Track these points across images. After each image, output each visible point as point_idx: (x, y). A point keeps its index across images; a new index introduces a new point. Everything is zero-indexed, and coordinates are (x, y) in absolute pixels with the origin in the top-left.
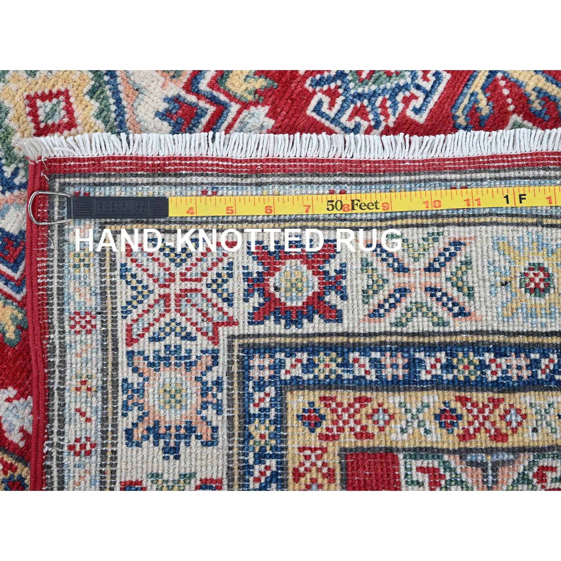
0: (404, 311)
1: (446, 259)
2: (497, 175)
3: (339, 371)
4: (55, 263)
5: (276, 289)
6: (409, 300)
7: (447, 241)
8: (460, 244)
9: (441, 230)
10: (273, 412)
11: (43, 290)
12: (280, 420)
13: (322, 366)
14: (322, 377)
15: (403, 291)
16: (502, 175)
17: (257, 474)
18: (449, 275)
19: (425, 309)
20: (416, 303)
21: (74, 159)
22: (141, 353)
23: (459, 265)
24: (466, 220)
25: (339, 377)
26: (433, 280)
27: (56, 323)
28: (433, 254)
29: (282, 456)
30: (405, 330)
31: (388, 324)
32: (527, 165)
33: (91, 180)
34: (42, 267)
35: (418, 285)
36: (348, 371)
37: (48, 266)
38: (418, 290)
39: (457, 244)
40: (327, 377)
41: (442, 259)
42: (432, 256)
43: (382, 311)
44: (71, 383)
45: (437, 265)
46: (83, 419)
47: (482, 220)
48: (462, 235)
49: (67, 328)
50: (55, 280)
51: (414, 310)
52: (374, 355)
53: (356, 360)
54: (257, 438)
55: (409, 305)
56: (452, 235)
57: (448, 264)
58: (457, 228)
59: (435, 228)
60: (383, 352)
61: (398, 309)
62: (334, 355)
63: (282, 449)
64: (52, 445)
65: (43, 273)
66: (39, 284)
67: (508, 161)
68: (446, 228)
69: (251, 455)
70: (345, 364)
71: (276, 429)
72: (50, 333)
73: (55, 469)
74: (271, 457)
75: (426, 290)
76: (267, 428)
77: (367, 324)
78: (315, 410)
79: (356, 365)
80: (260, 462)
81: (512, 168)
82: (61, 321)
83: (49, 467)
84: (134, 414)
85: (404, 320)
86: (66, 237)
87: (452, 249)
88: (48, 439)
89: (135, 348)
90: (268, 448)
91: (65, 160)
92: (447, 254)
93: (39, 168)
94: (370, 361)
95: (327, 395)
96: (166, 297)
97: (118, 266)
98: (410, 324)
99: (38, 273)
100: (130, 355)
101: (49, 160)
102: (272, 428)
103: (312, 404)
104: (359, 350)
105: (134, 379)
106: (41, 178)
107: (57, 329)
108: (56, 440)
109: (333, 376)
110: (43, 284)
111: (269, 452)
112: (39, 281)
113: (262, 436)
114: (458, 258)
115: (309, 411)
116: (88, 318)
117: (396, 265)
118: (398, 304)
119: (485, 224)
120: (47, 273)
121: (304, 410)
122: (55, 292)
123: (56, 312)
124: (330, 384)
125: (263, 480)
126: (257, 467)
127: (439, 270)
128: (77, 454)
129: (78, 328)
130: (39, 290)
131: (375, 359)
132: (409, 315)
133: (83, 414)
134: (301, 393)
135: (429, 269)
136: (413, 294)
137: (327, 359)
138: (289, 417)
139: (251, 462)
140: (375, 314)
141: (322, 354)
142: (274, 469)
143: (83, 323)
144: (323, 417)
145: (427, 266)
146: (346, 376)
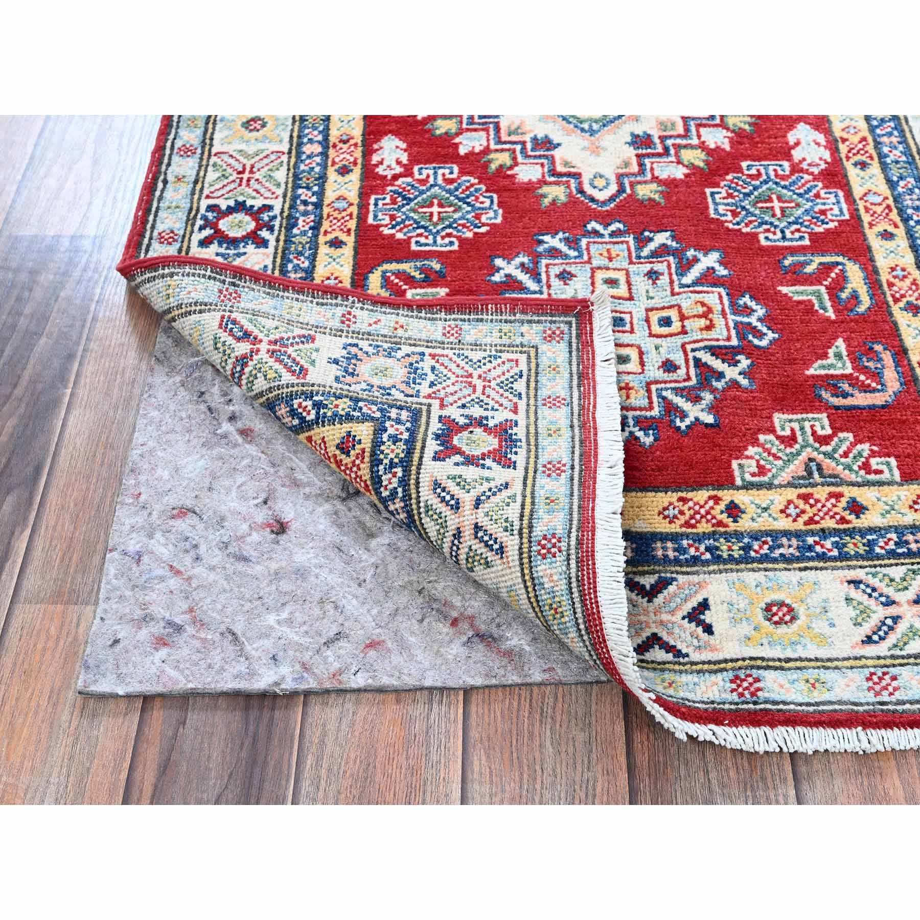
0: (438, 511)
1: (487, 541)
2: (574, 580)
3: (386, 461)
4: (504, 317)
5: (471, 432)
6: (448, 513)
7: (504, 539)
8: (502, 553)
9: (516, 532)
10: (356, 414)
11: (482, 309)
12: (349, 418)
13: (393, 447)
14: (382, 448)
15: (456, 507)
16: (574, 585)
17: (304, 404)
18: (474, 547)
19: (442, 531)
20: (446, 521)
21: (591, 329)
22: (422, 360)
23: (484, 556)
24: (525, 555)
25: (381, 462)
26: (468, 532)
27: (453, 316)
28: (492, 528)
29: (317, 423)
30: (423, 515)
31: (426, 498)
32: (588, 609)
33: (574, 340)
34: (501, 309)
35: (461, 519)
36: (385, 469)
37: (502, 312)
38: (457, 520)
39: (501, 551)
40: (382, 452)
41: (486, 538)
42: (488, 528)
43: (439, 490)
44: (402, 320)
45: (480, 534)
46: (372, 322)
47: (526, 571)
48: (510, 553)
49: (448, 323)
50: (490, 317)
51: (440, 521)
52: (400, 490)
53: (395, 475)
54: (336, 402)
55: (443, 515)
56: (509, 543)
57: (483, 544)
58: (517, 547)
59: (518, 527)
60: (403, 499)
61: (440, 505)
62: (402, 455)
63: (323, 422)
64: (353, 302)
65: (496, 309)
66: (487, 305)
67: (589, 588)
68: (517, 537)
69: (322, 398)
70: (392, 465)
71: (342, 416)
72: (446, 312)
73: (334, 301)
74: (318, 413)
75: (459, 528)
76: (343, 409)
77: (427, 479)
78: (354, 446)
79: (390, 476)
80: (314, 405)
81: (582, 595)
82: (455, 320)
83: (336, 298)
84: (371, 350)
85: (430, 513)
86: (526, 324)
87: (496, 547)
88: (359, 301)
89: (427, 357)
90: (325, 410)
91: (591, 324)
92: (491, 542)
93: (584, 304)
94: (395, 488)
95: (366, 454)
96: (471, 376)
97: (499, 354)
98: (428, 519)
99: (496, 305)
100: (423, 354)
101: (590, 313)
102: (343, 413)
103: (360, 442)
104: (404, 476)
105: (400, 354)
106: (576, 307)
107: (448, 317)
108: (357, 305)
109: (382, 456)
110: (487, 309)
111: (322, 411)
112: (490, 306)
113: (337, 406)
114: (489, 554)
115: (354, 440)
116: (456, 335)
117: (483, 498)
118: (444, 504)
119: (523, 575)
120: (496, 311)
121: (355, 436)
122: (480, 317)
123: (463, 317)
124: (376, 454)
125: (300, 410)
126: (310, 403)
127: (476, 537)
128: (343, 315)
129: (448, 329)
130: (482, 305)
131: (397, 493)
132: (435, 517)
133: (375, 323)
134: (371, 432)
135: (477, 527)
136: (453, 517)
137: (399, 451)
138: (350, 424)
139: (315, 398)
140: (437, 485)
141: (405, 447)
142: (308, 419)
143: (452, 332)
144: (348, 455)
145: (480, 525)
146: (381, 467)
